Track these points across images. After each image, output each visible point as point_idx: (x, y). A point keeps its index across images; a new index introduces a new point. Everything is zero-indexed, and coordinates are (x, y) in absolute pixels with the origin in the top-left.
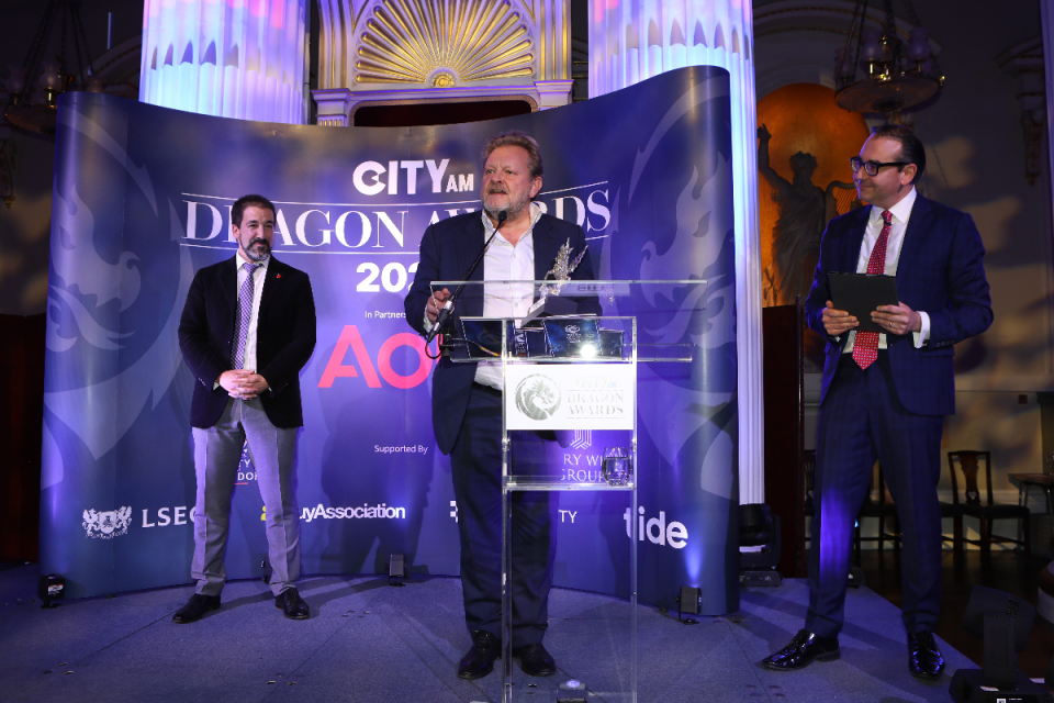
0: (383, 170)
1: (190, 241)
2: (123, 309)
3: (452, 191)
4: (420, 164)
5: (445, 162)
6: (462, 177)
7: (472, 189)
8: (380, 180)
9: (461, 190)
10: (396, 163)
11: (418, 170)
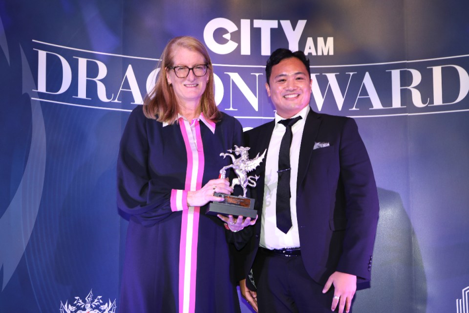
0: (235, 28)
1: (41, 95)
3: (310, 54)
4: (274, 24)
6: (320, 40)
7: (331, 53)
8: (232, 39)
9: (320, 53)
10: (249, 21)
11: (272, 30)
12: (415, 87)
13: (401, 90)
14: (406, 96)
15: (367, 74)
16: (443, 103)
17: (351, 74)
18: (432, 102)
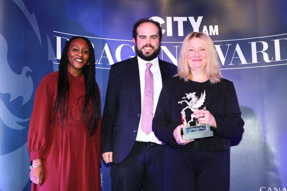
0: (163, 22)
1: (58, 61)
2: (24, 103)
4: (185, 19)
5: (200, 19)
7: (217, 34)
9: (211, 34)
10: (171, 18)
11: (184, 22)
12: (264, 52)
13: (257, 53)
14: (260, 56)
15: (238, 45)
16: (281, 59)
17: (229, 45)
18: (274, 59)
